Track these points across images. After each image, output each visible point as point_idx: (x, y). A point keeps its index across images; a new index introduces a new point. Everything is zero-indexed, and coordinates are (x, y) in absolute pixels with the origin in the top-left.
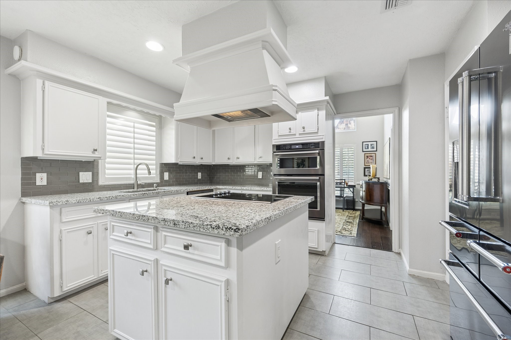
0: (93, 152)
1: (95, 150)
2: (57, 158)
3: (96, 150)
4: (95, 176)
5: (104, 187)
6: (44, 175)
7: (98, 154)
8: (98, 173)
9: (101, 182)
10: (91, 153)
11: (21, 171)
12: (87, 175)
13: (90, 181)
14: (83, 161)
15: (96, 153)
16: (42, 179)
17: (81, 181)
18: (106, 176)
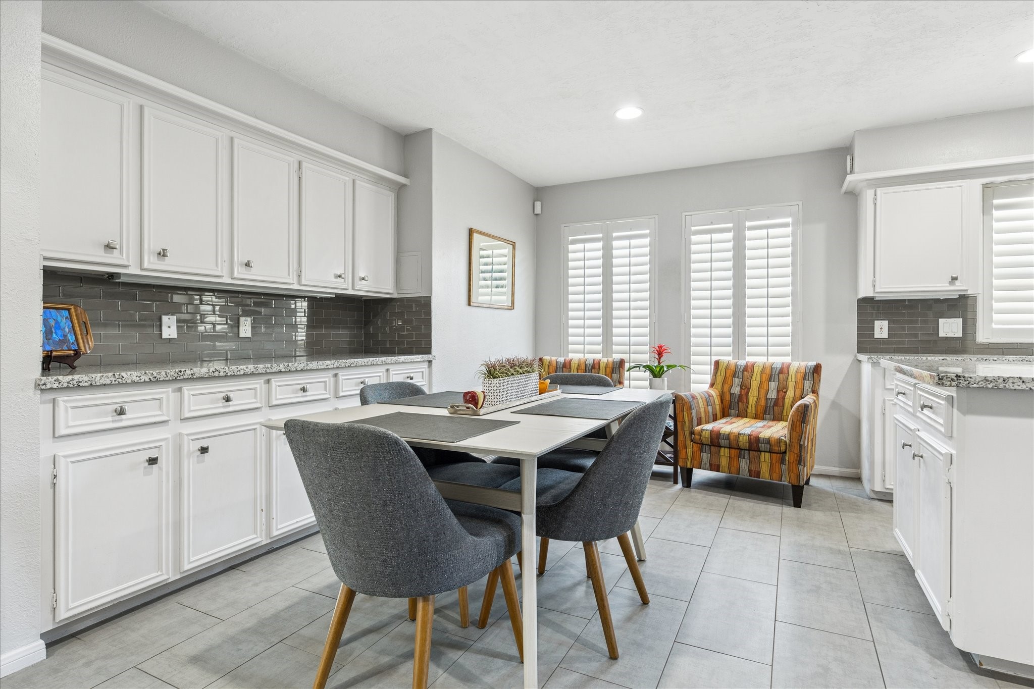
0: (950, 283)
1: (954, 279)
2: (903, 296)
3: (956, 279)
4: (969, 326)
5: (987, 347)
6: (885, 323)
7: (960, 284)
8: (974, 320)
9: (982, 337)
10: (948, 285)
11: (857, 317)
12: (952, 323)
13: (959, 334)
14: (941, 299)
15: (957, 284)
16: (881, 329)
17: (942, 334)
18: (994, 326)
